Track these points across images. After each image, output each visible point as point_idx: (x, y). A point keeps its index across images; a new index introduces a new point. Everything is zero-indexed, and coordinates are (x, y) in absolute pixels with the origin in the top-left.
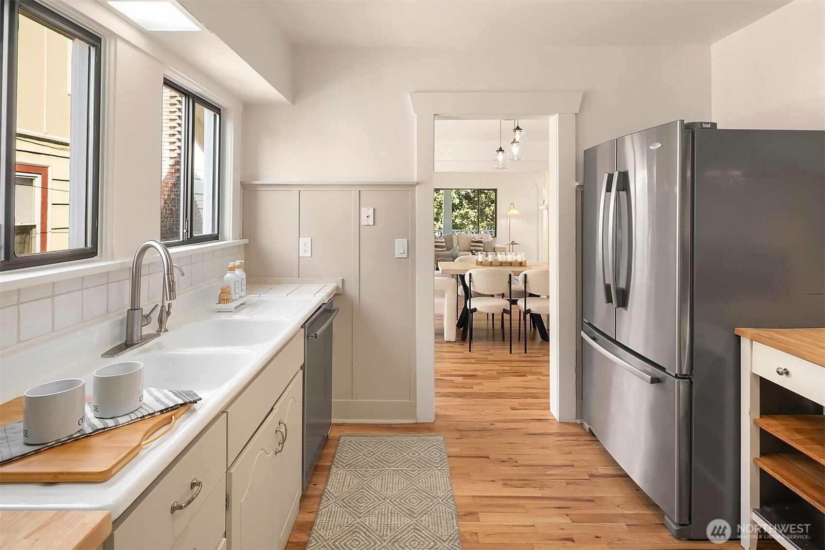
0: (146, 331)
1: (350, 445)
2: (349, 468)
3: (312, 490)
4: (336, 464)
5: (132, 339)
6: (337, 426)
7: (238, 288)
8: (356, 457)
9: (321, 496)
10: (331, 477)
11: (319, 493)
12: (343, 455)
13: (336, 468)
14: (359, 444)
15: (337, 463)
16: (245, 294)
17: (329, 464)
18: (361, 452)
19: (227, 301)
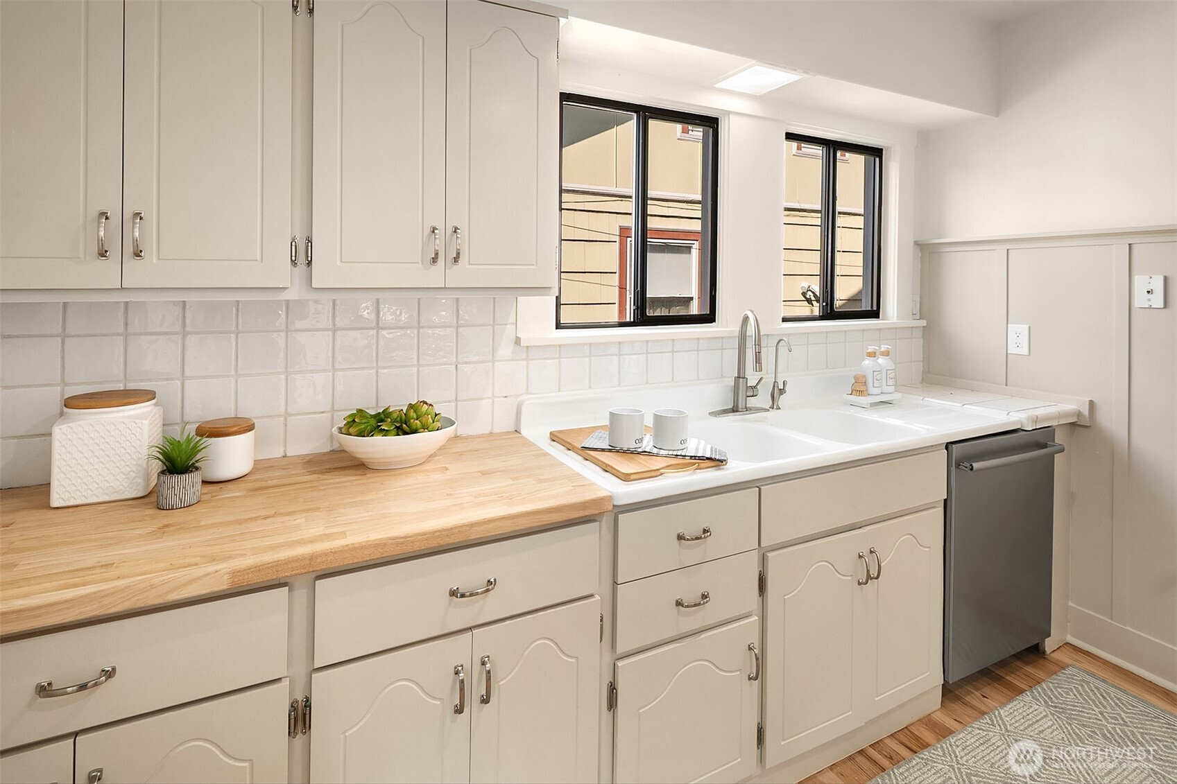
0: (752, 402)
1: (1082, 686)
2: (1059, 712)
3: (973, 698)
4: (1036, 693)
5: (737, 407)
6: (1075, 650)
7: (877, 380)
8: (1083, 708)
9: (983, 713)
10: (1015, 703)
11: (984, 709)
12: (1057, 690)
13: (1033, 697)
14: (1102, 695)
15: (1039, 693)
16: (893, 391)
17: (1023, 686)
18: (1097, 707)
19: (861, 393)
